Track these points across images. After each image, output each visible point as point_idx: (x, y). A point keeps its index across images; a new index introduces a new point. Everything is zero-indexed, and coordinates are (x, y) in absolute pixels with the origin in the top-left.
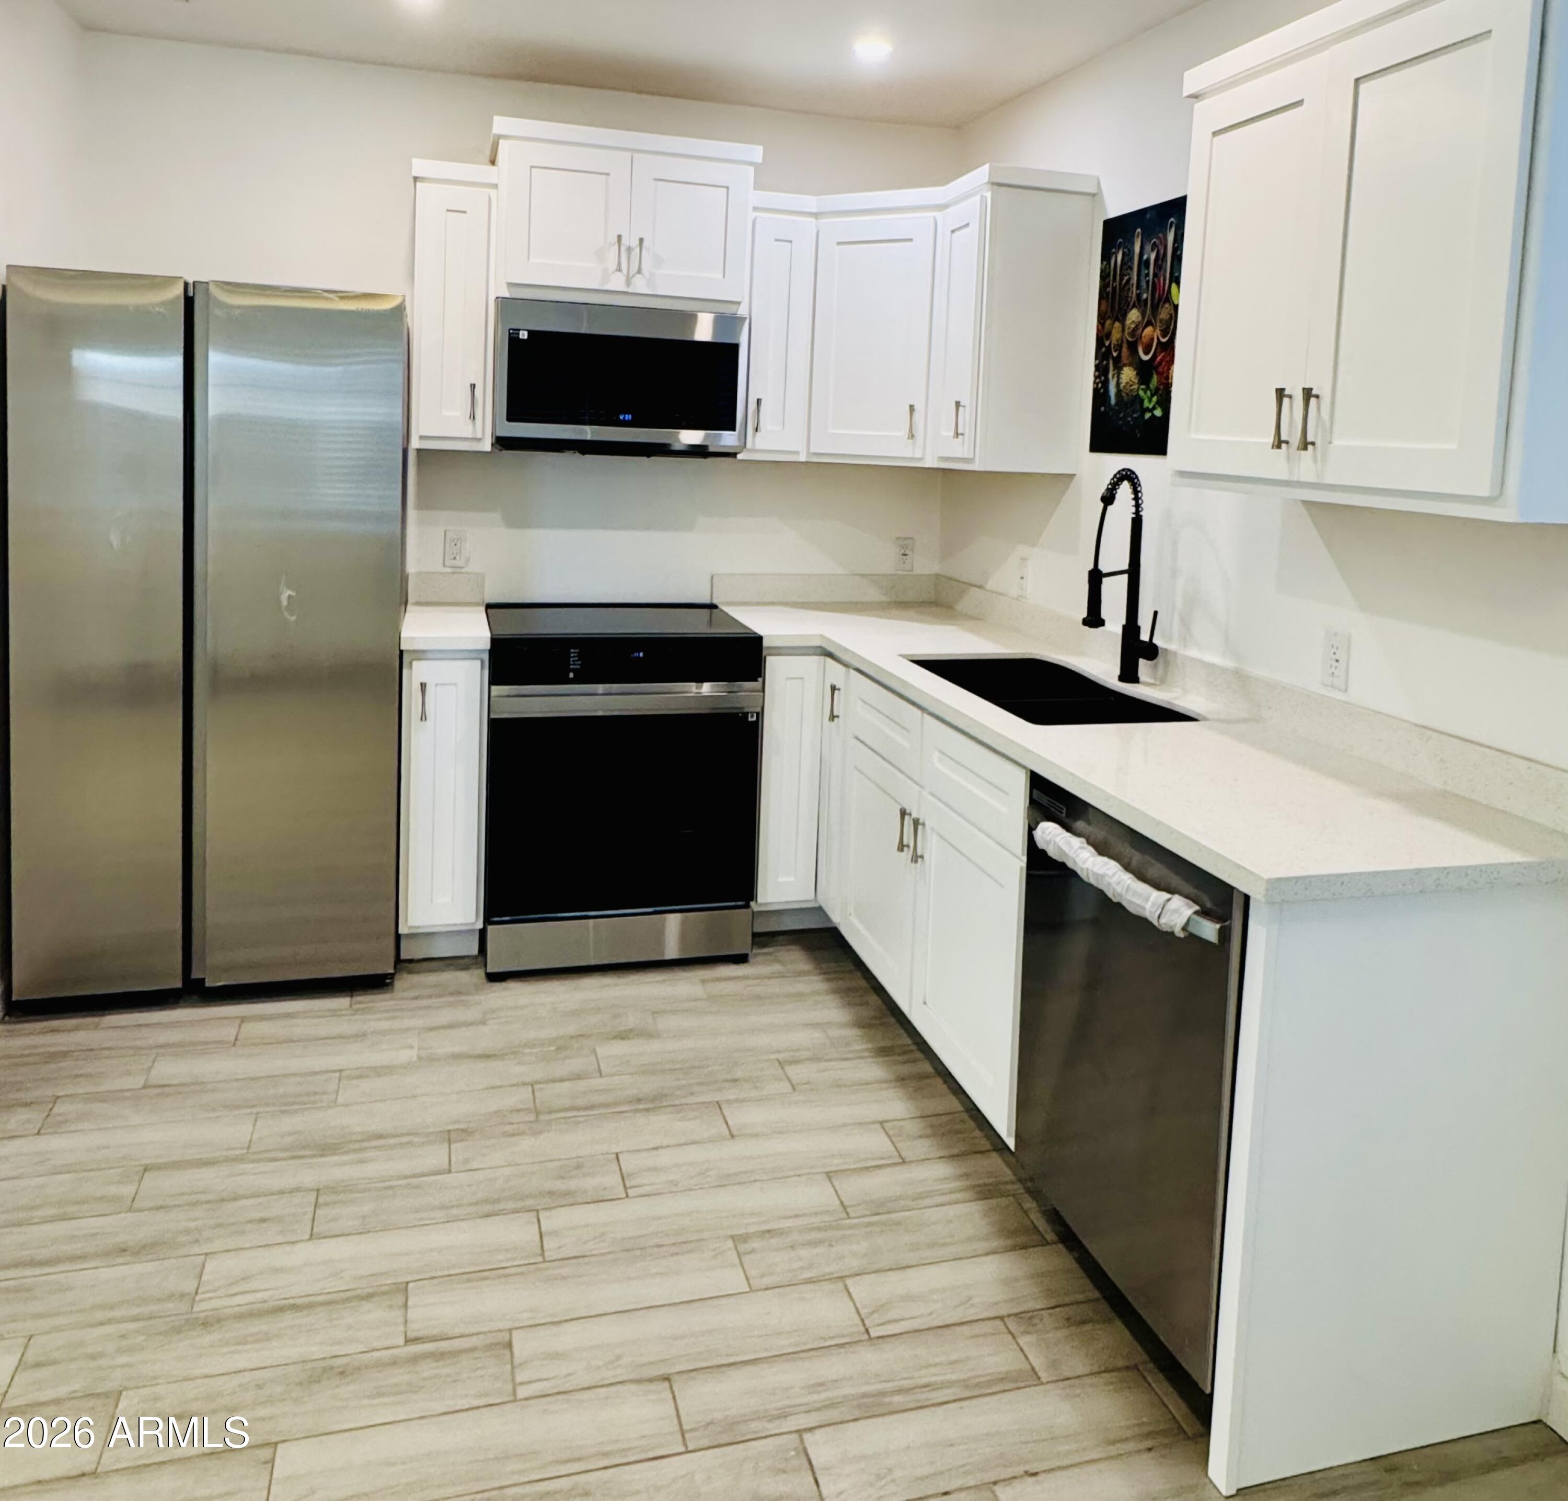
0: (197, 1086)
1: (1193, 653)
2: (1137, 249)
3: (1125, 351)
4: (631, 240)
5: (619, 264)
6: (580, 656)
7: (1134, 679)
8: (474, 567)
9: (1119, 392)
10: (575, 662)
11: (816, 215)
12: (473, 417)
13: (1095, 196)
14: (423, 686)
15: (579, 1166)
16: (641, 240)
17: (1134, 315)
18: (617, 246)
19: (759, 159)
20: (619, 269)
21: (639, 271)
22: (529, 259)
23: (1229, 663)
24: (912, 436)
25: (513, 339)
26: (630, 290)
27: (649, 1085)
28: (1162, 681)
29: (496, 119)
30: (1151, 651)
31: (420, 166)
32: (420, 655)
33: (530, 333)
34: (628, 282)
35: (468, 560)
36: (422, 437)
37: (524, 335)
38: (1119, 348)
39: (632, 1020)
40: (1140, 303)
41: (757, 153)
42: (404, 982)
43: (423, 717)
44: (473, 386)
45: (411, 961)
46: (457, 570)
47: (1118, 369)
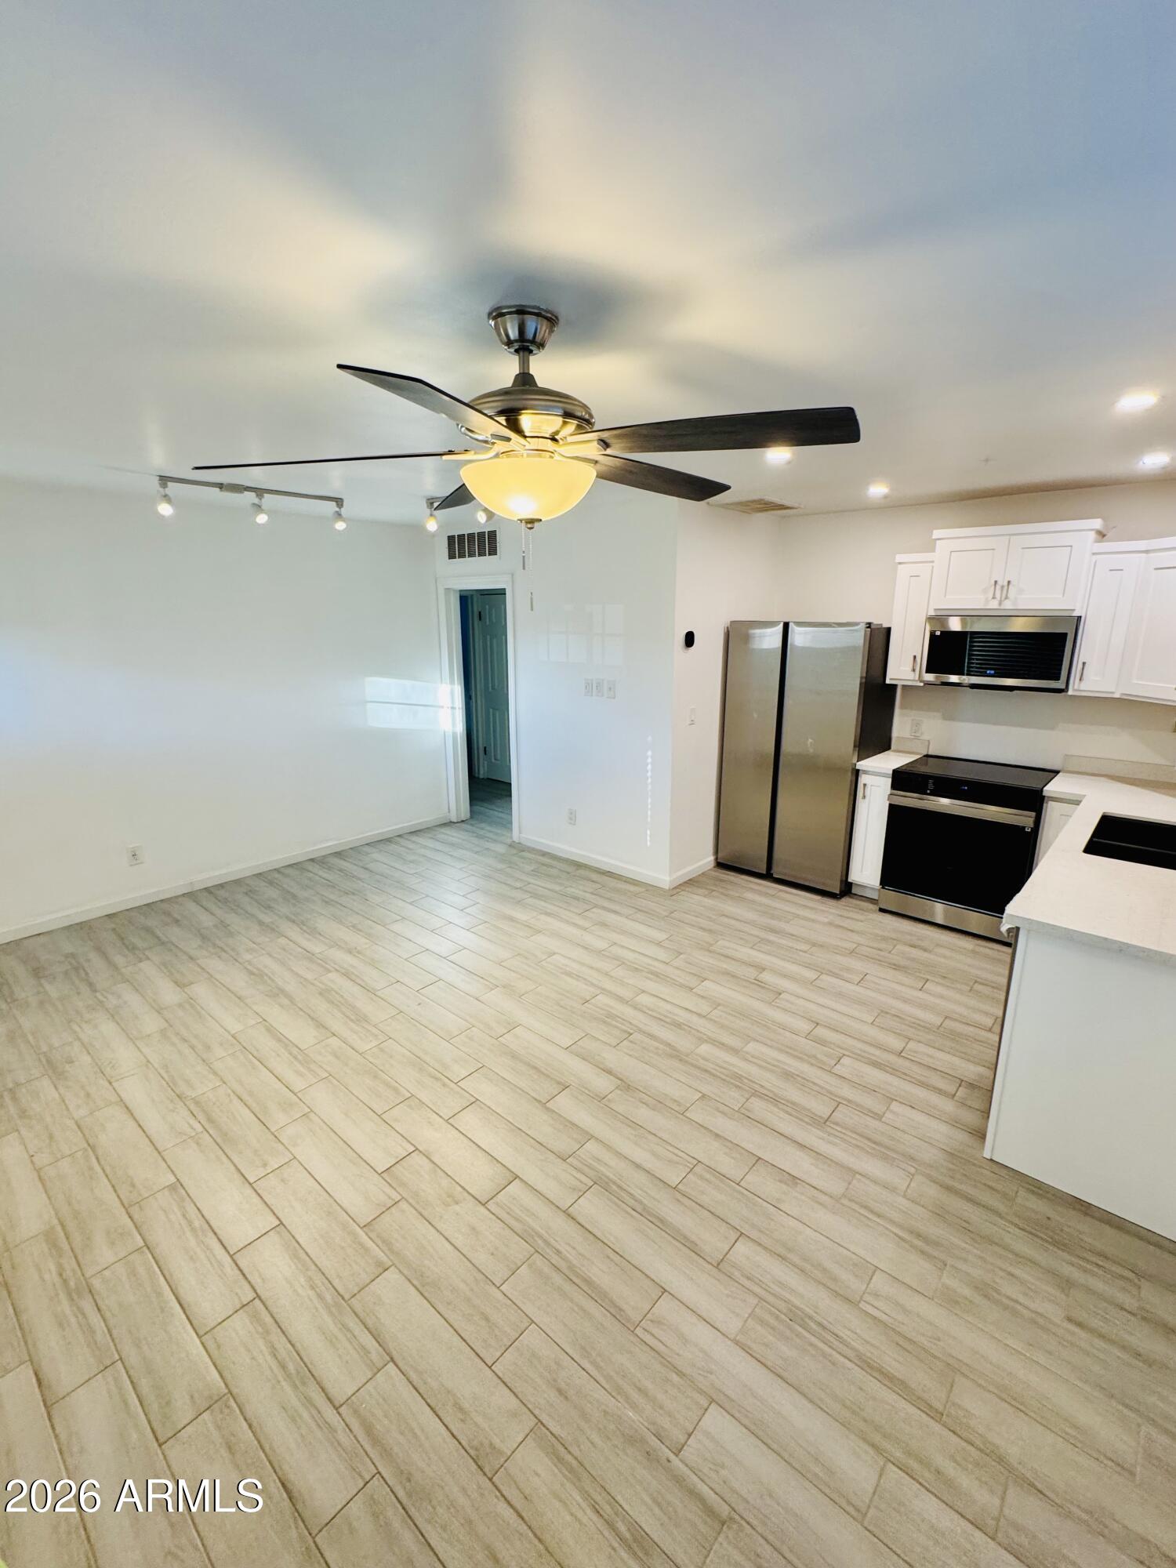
0: (753, 902)
4: (1002, 582)
5: (994, 594)
6: (934, 784)
8: (926, 737)
10: (931, 786)
11: (1140, 553)
12: (914, 670)
14: (865, 785)
15: (848, 970)
16: (1009, 582)
18: (993, 587)
19: (1098, 526)
20: (994, 598)
21: (1006, 598)
22: (945, 596)
25: (932, 635)
26: (1002, 607)
27: (903, 962)
29: (935, 532)
31: (899, 558)
32: (866, 772)
33: (942, 632)
34: (1000, 604)
35: (922, 734)
36: (891, 679)
37: (938, 633)
39: (924, 944)
41: (1096, 523)
42: (846, 900)
43: (864, 797)
44: (915, 657)
45: (855, 895)
46: (916, 738)
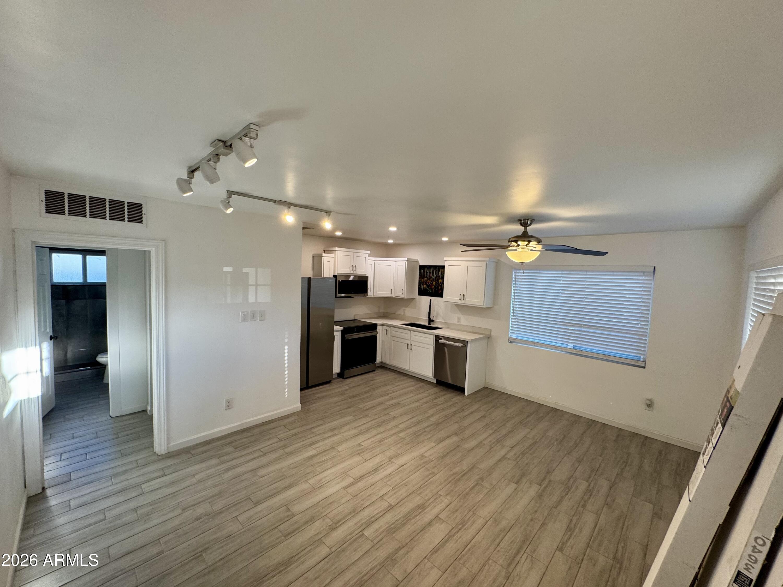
1: (438, 320)
2: (426, 270)
3: (424, 283)
5: (352, 269)
7: (430, 324)
9: (423, 288)
11: (374, 260)
13: (418, 262)
16: (355, 266)
17: (426, 279)
18: (352, 267)
19: (369, 253)
21: (355, 270)
22: (340, 269)
23: (444, 321)
24: (391, 293)
28: (433, 325)
30: (433, 321)
31: (324, 255)
34: (353, 272)
38: (423, 282)
40: (426, 277)
41: (369, 252)
47: (423, 285)
